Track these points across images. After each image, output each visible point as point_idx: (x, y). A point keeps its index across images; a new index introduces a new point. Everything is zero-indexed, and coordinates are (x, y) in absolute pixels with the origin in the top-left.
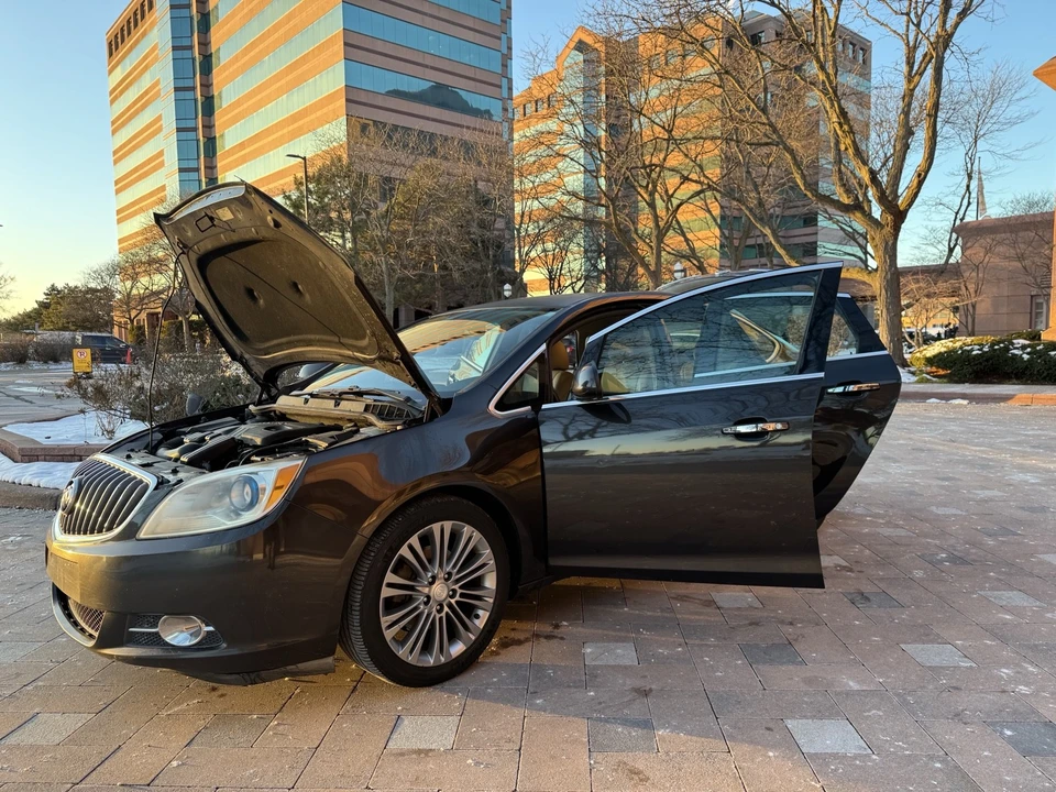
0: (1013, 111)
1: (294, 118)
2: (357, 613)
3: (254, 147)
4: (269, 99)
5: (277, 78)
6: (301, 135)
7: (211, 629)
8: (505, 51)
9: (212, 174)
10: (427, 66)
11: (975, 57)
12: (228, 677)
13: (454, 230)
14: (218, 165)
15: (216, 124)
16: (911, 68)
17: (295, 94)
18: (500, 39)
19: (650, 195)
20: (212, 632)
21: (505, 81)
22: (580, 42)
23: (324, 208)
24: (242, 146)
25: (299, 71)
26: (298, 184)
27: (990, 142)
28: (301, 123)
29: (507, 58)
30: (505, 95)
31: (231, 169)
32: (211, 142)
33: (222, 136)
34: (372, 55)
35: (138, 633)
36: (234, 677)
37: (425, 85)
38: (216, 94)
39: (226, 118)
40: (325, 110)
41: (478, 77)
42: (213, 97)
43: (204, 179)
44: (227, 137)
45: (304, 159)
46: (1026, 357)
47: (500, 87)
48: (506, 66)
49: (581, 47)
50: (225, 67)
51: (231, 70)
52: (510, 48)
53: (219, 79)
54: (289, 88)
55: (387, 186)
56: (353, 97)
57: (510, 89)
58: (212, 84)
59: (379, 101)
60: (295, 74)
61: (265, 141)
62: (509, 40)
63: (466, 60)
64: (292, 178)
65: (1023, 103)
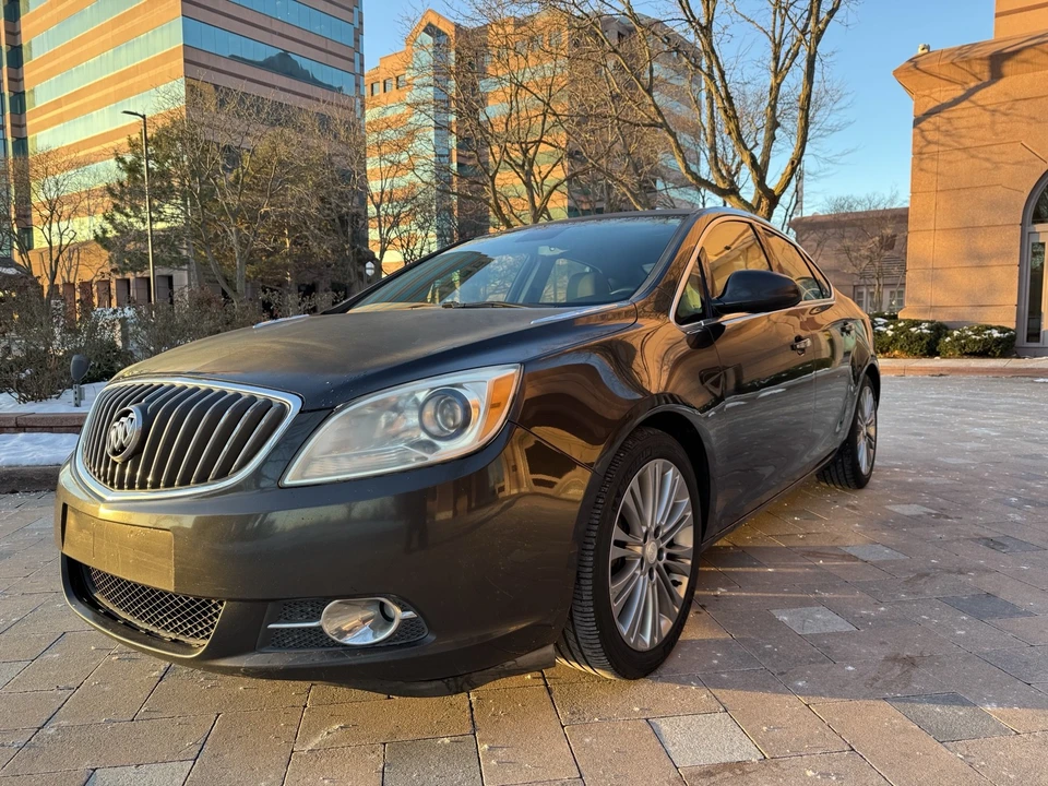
0: (833, 120)
1: (123, 76)
2: (590, 582)
3: (71, 107)
4: (91, 54)
5: (101, 31)
6: (131, 95)
7: (410, 614)
8: (357, 26)
9: (21, 133)
10: (274, 33)
11: (828, 59)
12: (424, 686)
13: (316, 203)
14: (28, 124)
15: (26, 77)
16: (777, 64)
17: (123, 52)
18: (352, 11)
19: (526, 175)
20: (411, 620)
21: (357, 55)
22: (430, 25)
23: (164, 175)
24: (58, 104)
25: (129, 25)
26: (133, 145)
27: (815, 146)
28: (131, 81)
29: (359, 32)
30: (358, 71)
31: (45, 128)
32: (19, 99)
33: (32, 91)
34: (214, 15)
35: (282, 630)
36: (434, 684)
37: (274, 52)
38: (25, 44)
39: (37, 71)
40: (159, 70)
41: (329, 49)
42: (21, 47)
43: (10, 139)
44: (37, 93)
45: (144, 117)
46: (890, 333)
47: (353, 61)
48: (358, 41)
49: (431, 29)
50: (37, 15)
51: (44, 18)
52: (361, 23)
53: (30, 26)
54: (116, 43)
55: (232, 155)
56: (193, 59)
57: (362, 65)
58: (20, 32)
59: (223, 65)
60: (122, 28)
61: (87, 99)
62: (361, 14)
63: (316, 29)
64: (125, 140)
65: (842, 113)
